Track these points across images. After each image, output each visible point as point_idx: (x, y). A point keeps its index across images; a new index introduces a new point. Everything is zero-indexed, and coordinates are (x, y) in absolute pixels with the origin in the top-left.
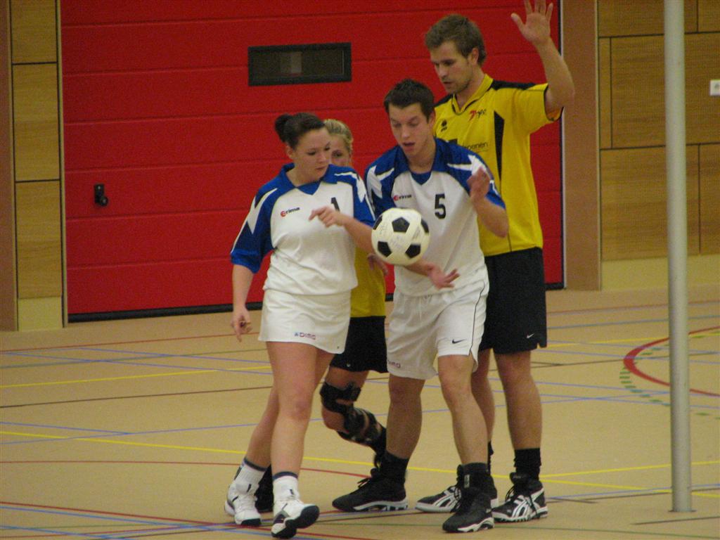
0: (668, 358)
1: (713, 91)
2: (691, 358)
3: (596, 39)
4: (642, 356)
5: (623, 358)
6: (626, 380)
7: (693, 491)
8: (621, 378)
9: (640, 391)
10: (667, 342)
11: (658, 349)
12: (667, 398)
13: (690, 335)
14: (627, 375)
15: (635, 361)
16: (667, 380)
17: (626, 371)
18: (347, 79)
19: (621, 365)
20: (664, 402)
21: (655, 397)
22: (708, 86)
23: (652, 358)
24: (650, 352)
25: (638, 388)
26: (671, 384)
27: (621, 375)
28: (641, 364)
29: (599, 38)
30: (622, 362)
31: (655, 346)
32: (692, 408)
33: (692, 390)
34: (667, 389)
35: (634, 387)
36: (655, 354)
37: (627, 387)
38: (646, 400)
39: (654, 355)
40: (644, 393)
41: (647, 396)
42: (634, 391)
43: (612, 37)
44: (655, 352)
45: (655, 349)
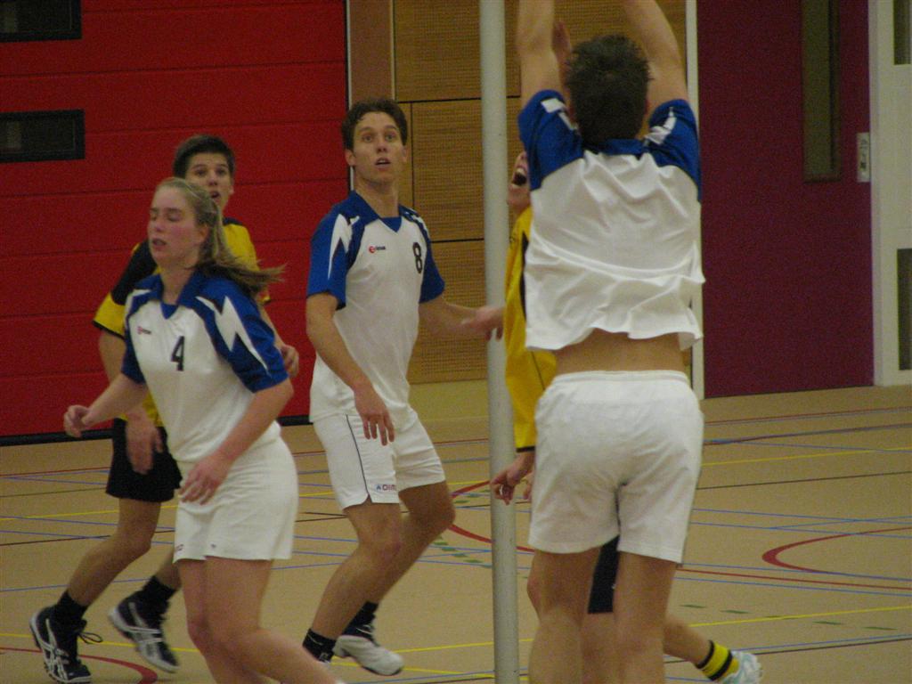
0: (488, 508)
7: (521, 675)
9: (453, 550)
11: (477, 496)
12: (487, 559)
16: (488, 536)
18: (80, 155)
20: (485, 563)
21: (472, 557)
23: (467, 507)
25: (451, 545)
26: (492, 541)
31: (471, 492)
32: (519, 570)
33: (519, 548)
34: (488, 546)
35: (446, 544)
37: (437, 545)
38: (462, 560)
40: (459, 552)
41: (462, 555)
42: (445, 549)
43: (414, 102)
44: (472, 499)
45: (472, 496)
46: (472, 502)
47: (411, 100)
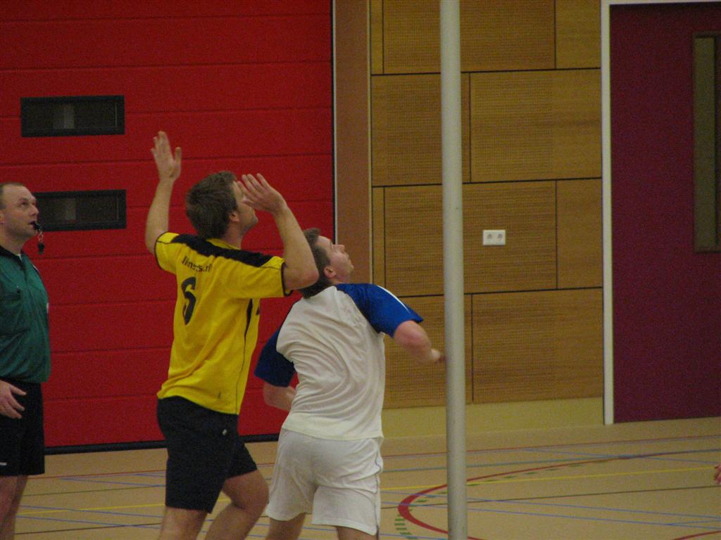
0: (446, 506)
1: (486, 242)
2: (470, 506)
3: (370, 188)
4: (418, 504)
5: (397, 505)
6: (401, 527)
8: (396, 524)
9: (416, 538)
10: (445, 490)
11: (433, 497)
13: (468, 483)
14: (401, 522)
15: (410, 508)
16: (446, 529)
17: (402, 518)
19: (396, 512)
22: (481, 235)
23: (427, 505)
24: (425, 499)
25: (414, 535)
27: (397, 522)
28: (415, 512)
29: (373, 187)
30: (397, 509)
31: (429, 494)
36: (431, 501)
37: (403, 534)
39: (428, 503)
42: (409, 538)
43: (386, 186)
45: (430, 497)
47: (384, 184)
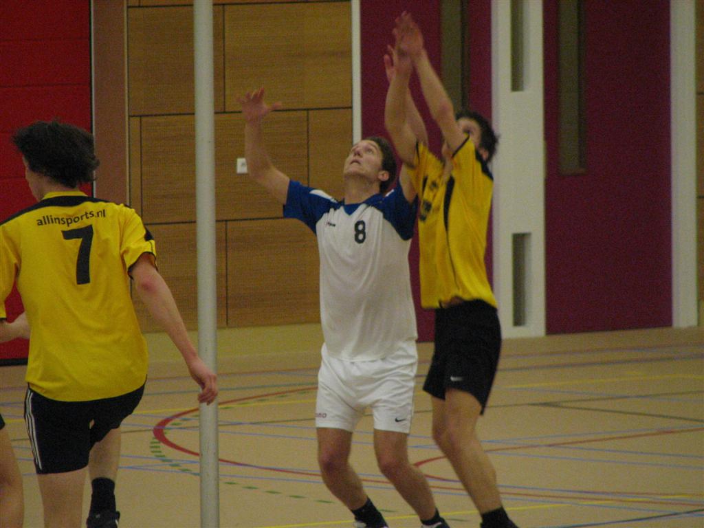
0: (198, 429)
1: (239, 170)
3: (127, 118)
4: (173, 426)
5: (152, 428)
6: (156, 450)
9: (170, 461)
10: (197, 413)
11: (188, 420)
12: (196, 468)
13: (220, 406)
14: (156, 445)
15: (165, 431)
17: (157, 440)
19: (152, 435)
20: (195, 472)
21: (184, 467)
22: (235, 164)
23: (181, 428)
24: (179, 422)
25: (168, 458)
26: (200, 455)
27: (152, 445)
28: (170, 434)
29: (129, 116)
30: (152, 432)
31: (184, 417)
32: (220, 477)
33: (220, 460)
35: (164, 456)
37: (157, 457)
38: (176, 469)
39: (183, 425)
40: (174, 463)
41: (177, 465)
42: (164, 461)
43: (143, 116)
44: (185, 422)
45: (185, 420)
46: (185, 424)
47: (141, 114)
